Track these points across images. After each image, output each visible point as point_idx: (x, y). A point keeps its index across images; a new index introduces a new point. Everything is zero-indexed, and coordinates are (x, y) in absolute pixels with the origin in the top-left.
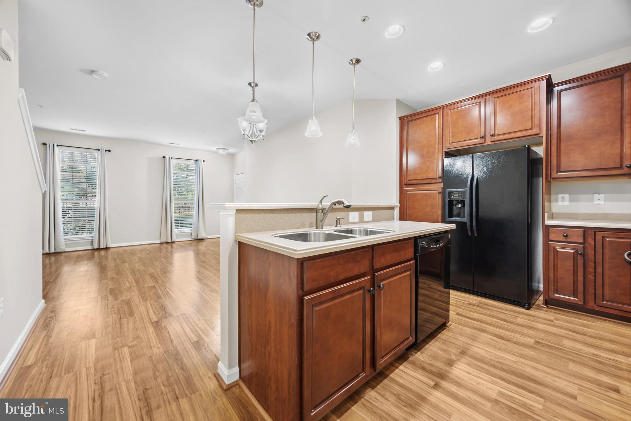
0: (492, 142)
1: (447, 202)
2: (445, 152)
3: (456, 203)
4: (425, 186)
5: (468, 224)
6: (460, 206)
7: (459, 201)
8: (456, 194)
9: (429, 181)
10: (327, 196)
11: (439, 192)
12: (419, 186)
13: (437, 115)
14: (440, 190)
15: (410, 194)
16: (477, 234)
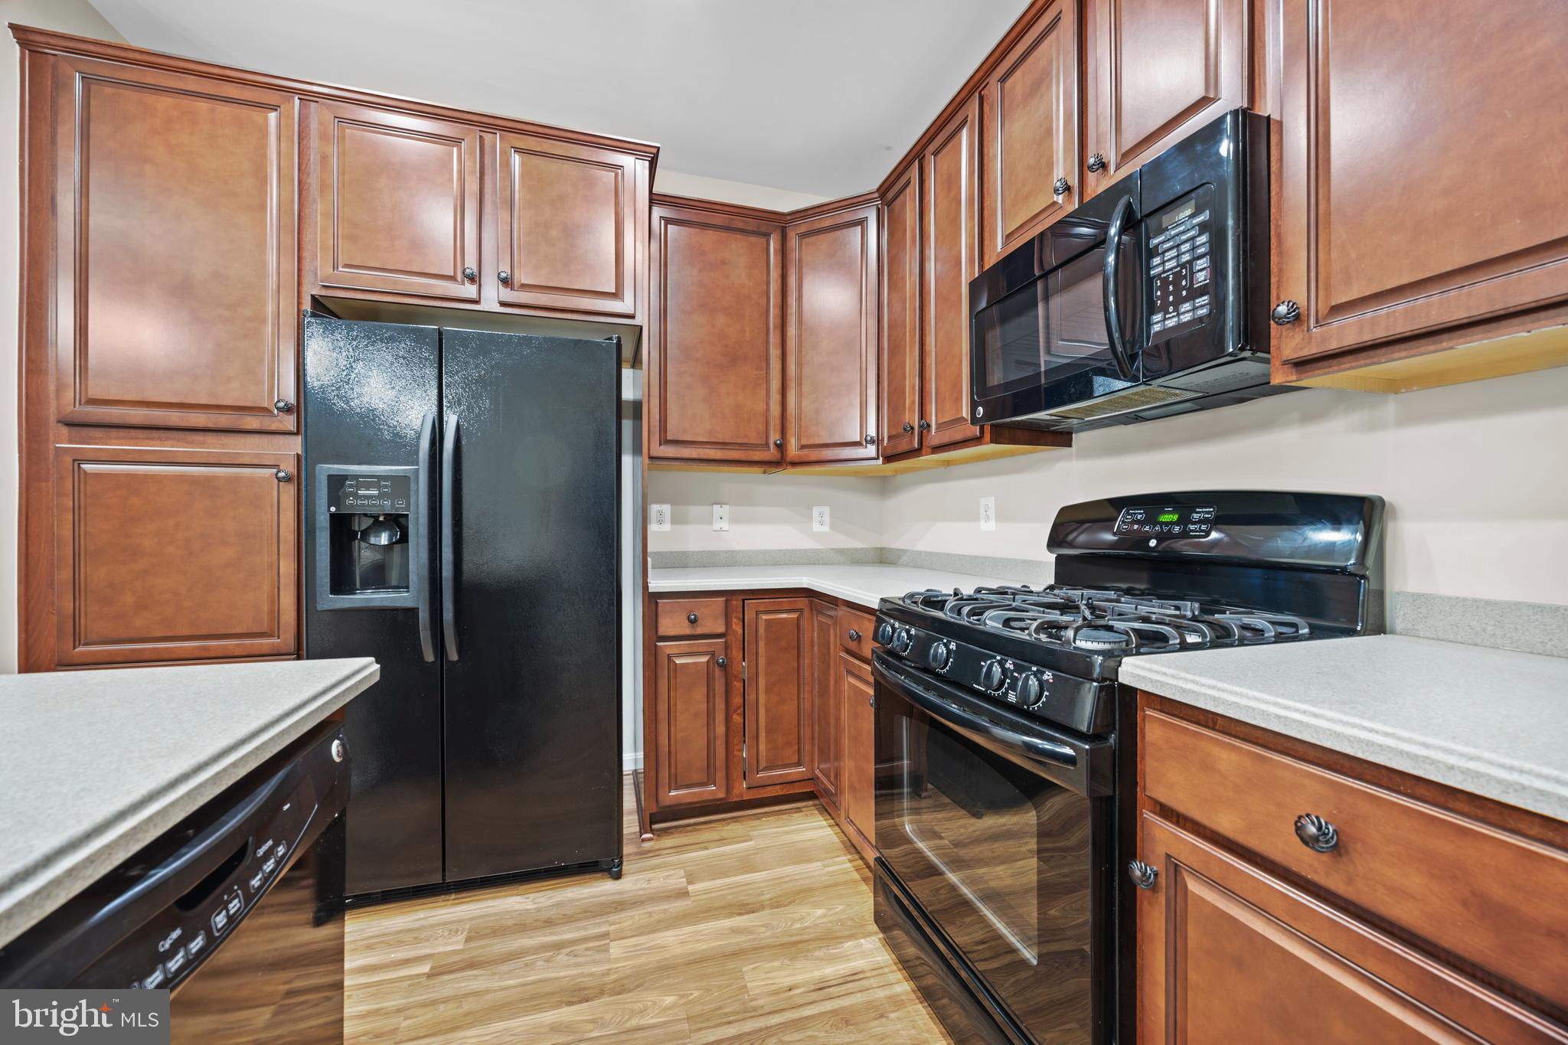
0: (503, 304)
1: (323, 520)
2: (313, 296)
3: (369, 528)
4: (202, 444)
5: (424, 616)
6: (384, 539)
7: (381, 519)
8: (368, 486)
9: (224, 420)
11: (281, 474)
12: (168, 439)
13: (273, 116)
14: (289, 467)
15: (98, 476)
16: (460, 652)
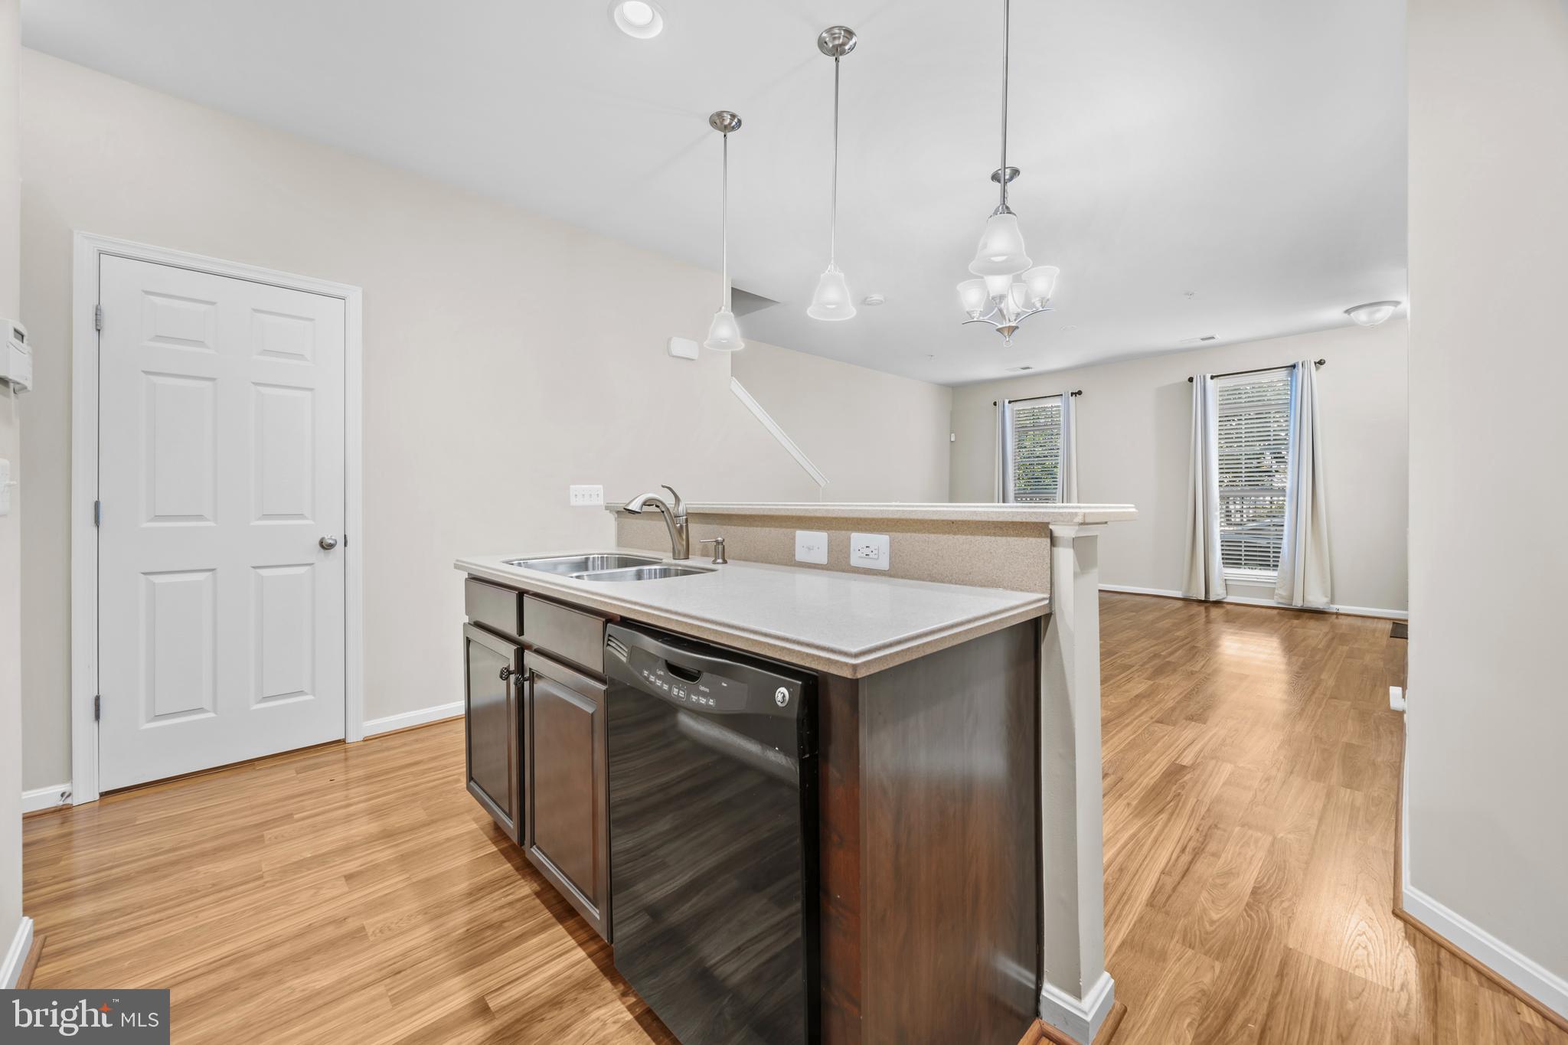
10: (663, 487)
